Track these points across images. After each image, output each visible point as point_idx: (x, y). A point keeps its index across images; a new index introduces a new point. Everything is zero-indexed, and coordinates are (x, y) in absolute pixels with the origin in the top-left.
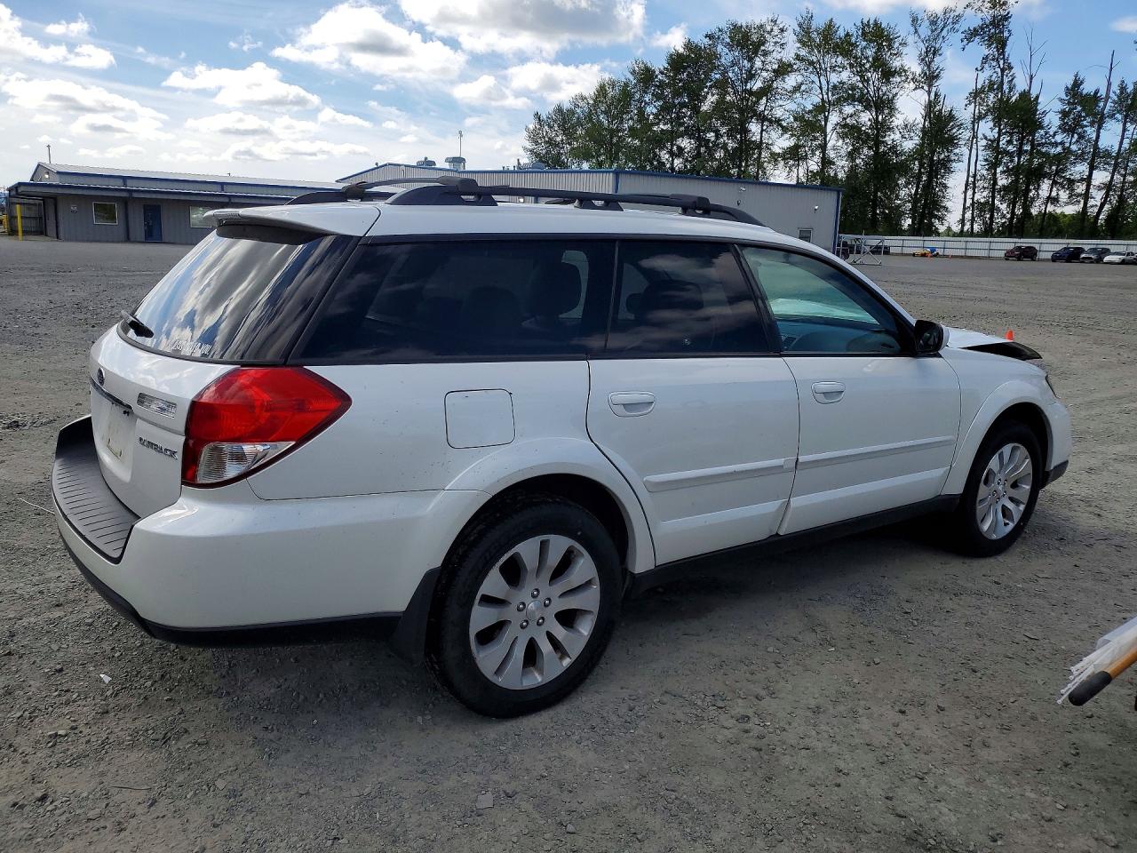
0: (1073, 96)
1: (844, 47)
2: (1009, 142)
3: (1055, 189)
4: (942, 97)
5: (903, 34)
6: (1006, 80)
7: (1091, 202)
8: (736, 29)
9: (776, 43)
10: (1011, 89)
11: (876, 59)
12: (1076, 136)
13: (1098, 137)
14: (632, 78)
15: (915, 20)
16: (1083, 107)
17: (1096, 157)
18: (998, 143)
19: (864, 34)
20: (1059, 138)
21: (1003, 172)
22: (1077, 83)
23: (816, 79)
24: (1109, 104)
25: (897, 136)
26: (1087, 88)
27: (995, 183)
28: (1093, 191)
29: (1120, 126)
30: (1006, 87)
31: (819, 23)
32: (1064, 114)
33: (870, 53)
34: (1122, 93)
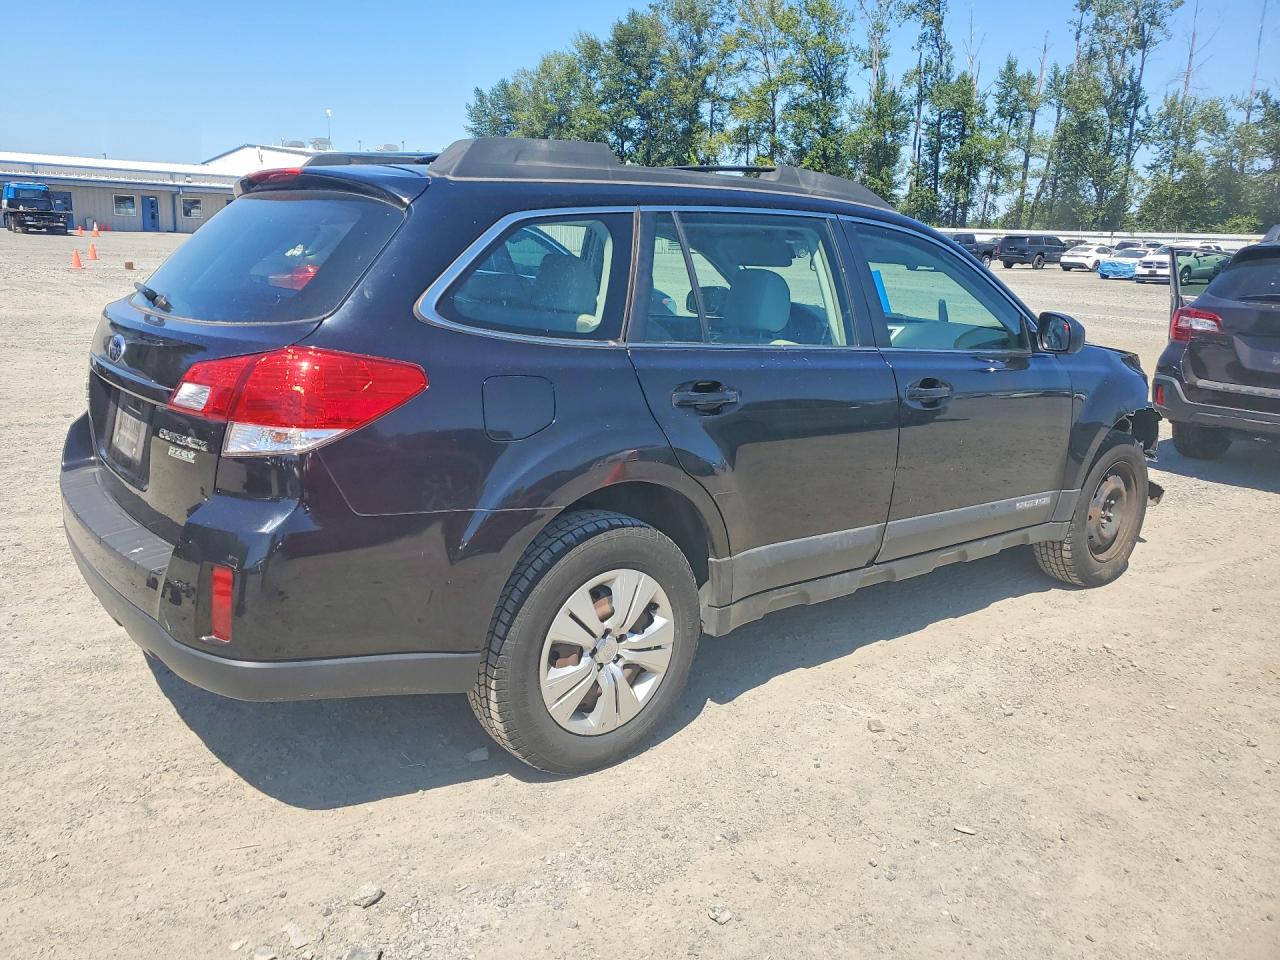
3: (994, 177)
5: (850, 8)
7: (1027, 191)
10: (948, 70)
12: (1014, 120)
13: (1032, 124)
14: (576, 52)
18: (939, 128)
21: (945, 158)
22: (1011, 67)
25: (845, 118)
26: (1021, 71)
27: (937, 168)
28: (1029, 180)
32: (1002, 99)
34: (1056, 76)
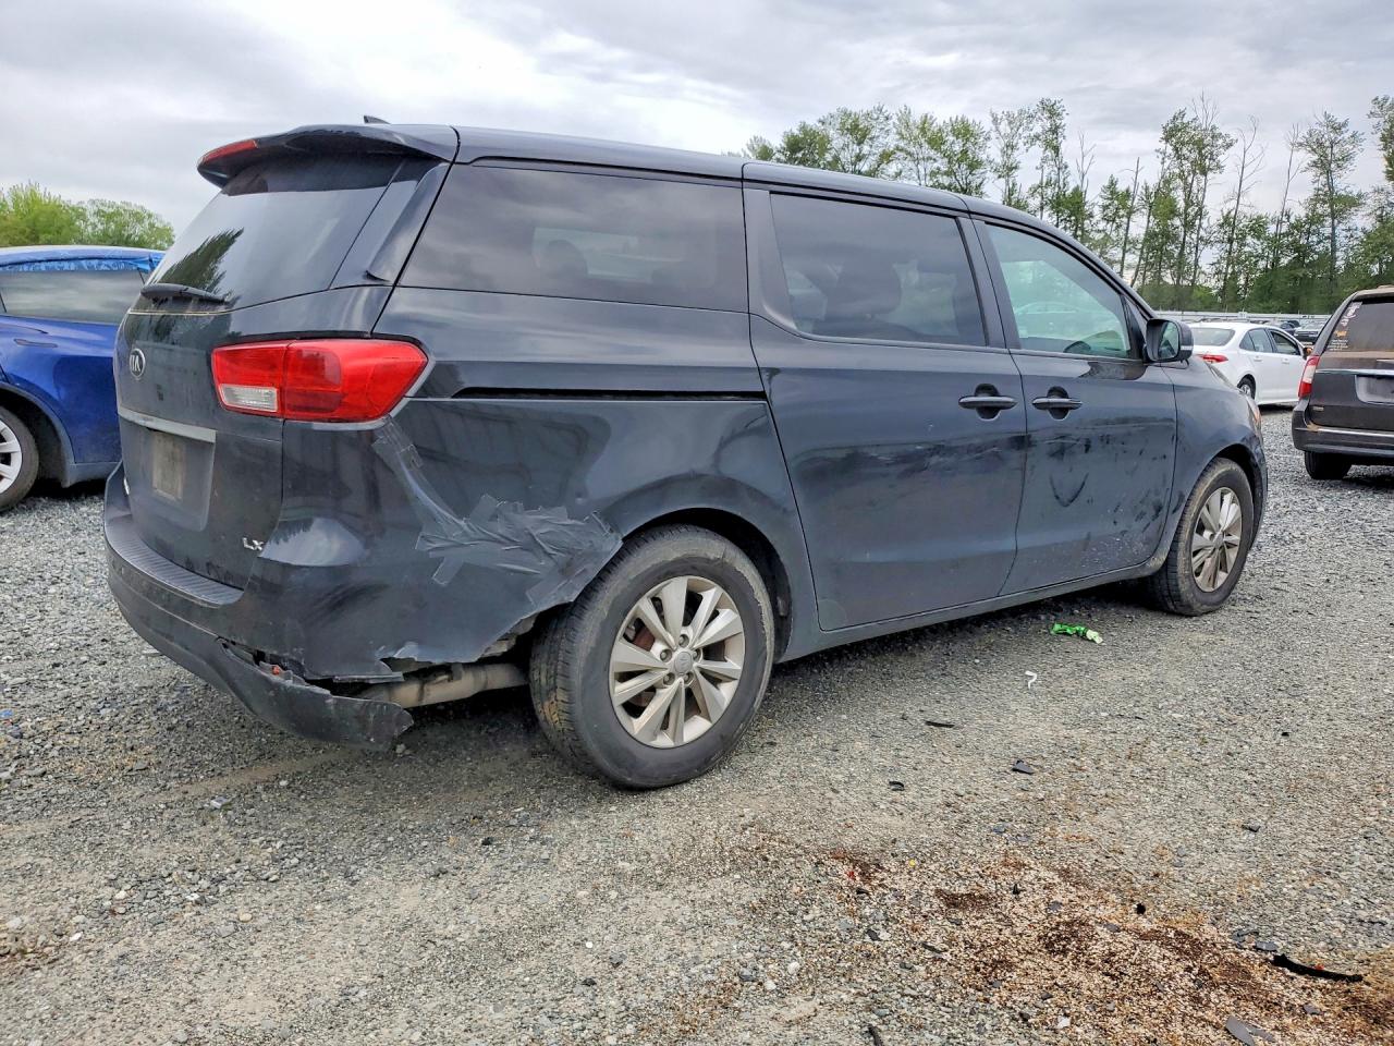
0: (1112, 193)
1: (936, 142)
2: (1065, 228)
4: (1019, 185)
6: (1062, 177)
8: (847, 114)
9: (882, 129)
11: (964, 152)
15: (995, 120)
16: (1119, 202)
17: (1127, 244)
19: (953, 130)
20: (1102, 225)
23: (914, 167)
24: (1136, 201)
29: (1146, 217)
30: (1061, 182)
31: (916, 118)
33: (957, 148)
